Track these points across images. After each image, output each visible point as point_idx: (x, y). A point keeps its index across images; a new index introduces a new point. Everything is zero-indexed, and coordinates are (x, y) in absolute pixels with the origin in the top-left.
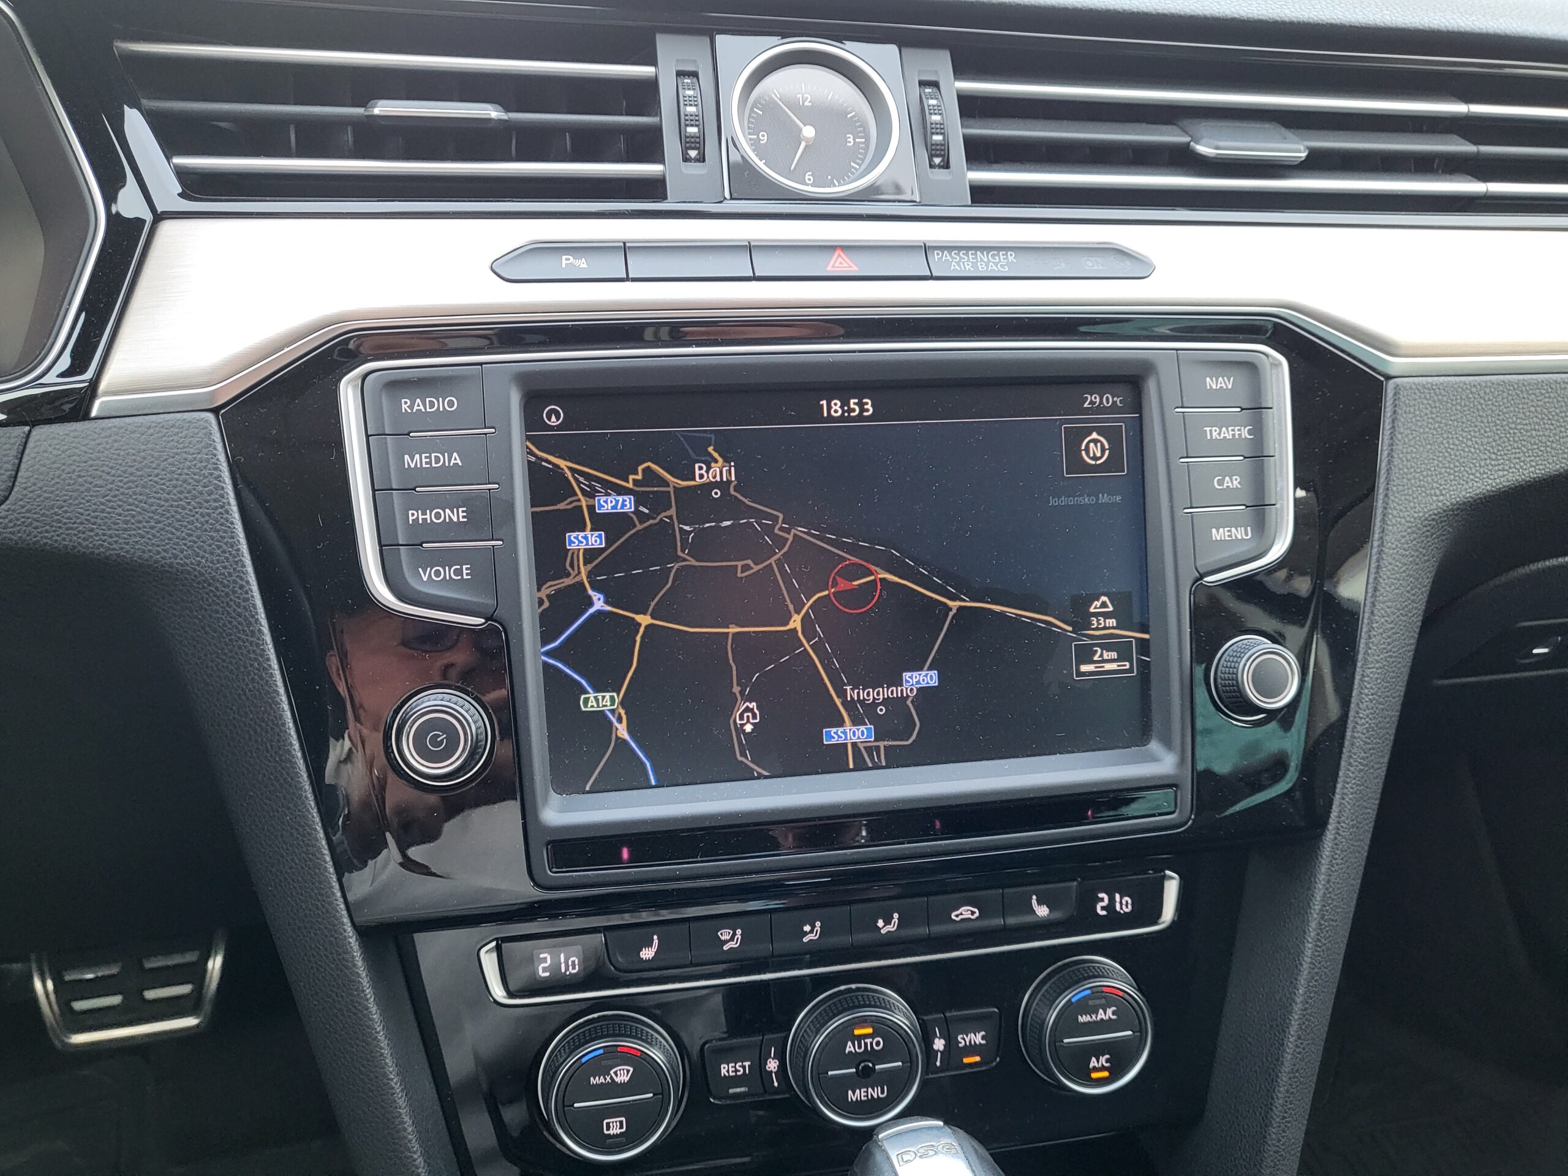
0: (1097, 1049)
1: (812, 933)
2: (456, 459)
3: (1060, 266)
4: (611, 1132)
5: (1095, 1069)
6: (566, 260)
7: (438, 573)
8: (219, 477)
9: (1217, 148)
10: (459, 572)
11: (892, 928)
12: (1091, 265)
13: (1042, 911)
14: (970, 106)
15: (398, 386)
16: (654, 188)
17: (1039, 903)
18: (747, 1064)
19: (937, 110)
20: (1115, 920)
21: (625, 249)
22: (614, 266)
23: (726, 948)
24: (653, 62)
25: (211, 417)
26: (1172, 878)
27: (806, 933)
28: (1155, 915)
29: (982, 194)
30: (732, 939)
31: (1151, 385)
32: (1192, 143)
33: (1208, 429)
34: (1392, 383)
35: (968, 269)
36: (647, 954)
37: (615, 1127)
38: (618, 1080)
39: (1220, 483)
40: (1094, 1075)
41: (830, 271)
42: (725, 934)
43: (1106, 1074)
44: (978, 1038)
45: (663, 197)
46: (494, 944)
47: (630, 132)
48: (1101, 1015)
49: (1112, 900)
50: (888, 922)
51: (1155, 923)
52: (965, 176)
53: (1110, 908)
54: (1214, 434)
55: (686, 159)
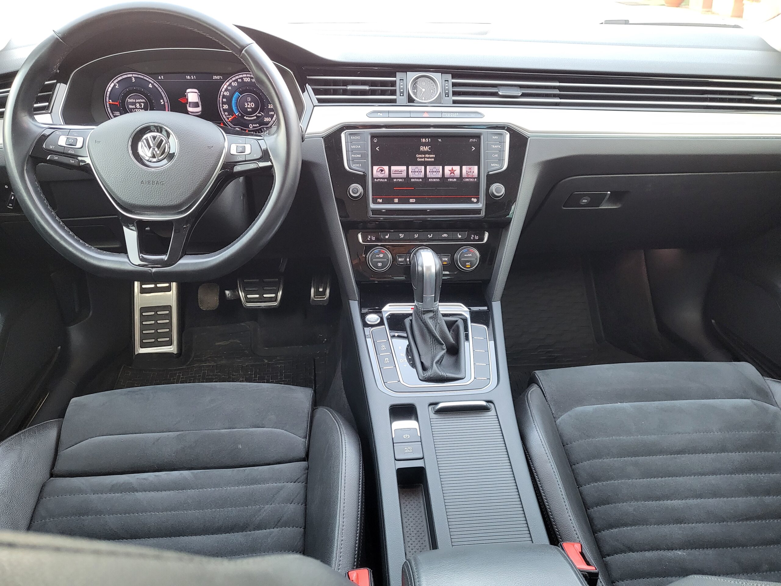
0: (468, 261)
1: (416, 236)
2: (360, 147)
3: (466, 115)
4: (379, 265)
5: (467, 265)
6: (379, 114)
7: (356, 165)
8: (323, 148)
9: (502, 93)
10: (359, 165)
11: (431, 236)
12: (472, 115)
13: (460, 236)
14: (454, 85)
15: (351, 134)
16: (394, 101)
17: (459, 235)
18: (403, 259)
19: (447, 86)
20: (474, 240)
21: (389, 112)
22: (387, 115)
23: (401, 237)
24: (396, 77)
25: (322, 138)
26: (486, 233)
27: (415, 236)
28: (483, 240)
29: (455, 102)
30: (402, 236)
31: (482, 137)
32: (498, 92)
33: (492, 146)
34: (529, 138)
35: (449, 116)
36: (387, 237)
37: (380, 264)
38: (381, 256)
39: (494, 155)
40: (467, 266)
41: (424, 116)
42: (400, 235)
43: (469, 266)
44: (446, 259)
45: (396, 103)
46: (361, 233)
47: (391, 90)
48: (469, 255)
49: (474, 237)
50: (430, 235)
51: (483, 241)
52: (452, 98)
53: (474, 238)
54: (493, 147)
55: (400, 95)
